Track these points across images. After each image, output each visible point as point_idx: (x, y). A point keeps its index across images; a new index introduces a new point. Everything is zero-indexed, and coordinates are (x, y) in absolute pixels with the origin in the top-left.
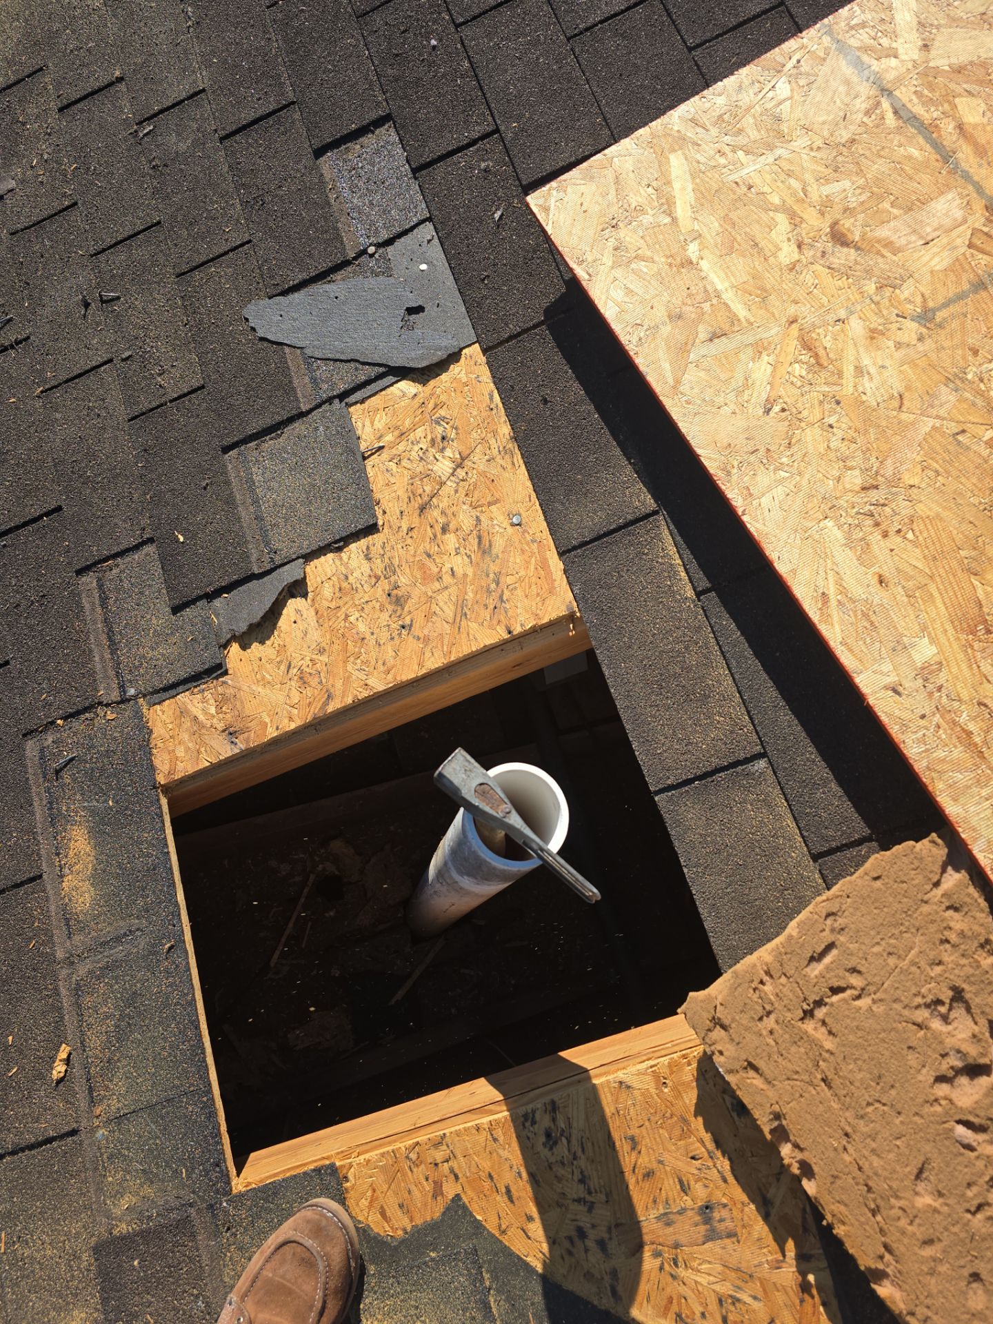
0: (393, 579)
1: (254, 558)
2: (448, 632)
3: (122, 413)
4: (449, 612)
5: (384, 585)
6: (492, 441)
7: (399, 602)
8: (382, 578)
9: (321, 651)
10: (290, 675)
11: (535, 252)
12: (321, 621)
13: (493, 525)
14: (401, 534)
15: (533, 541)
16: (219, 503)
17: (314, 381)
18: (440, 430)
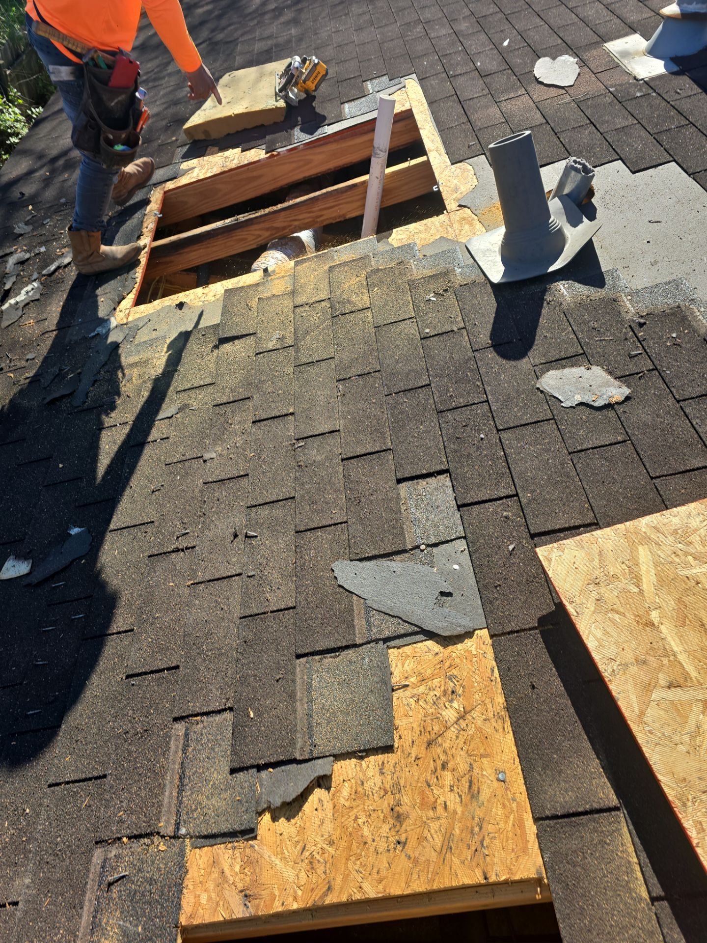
0: (397, 796)
1: (298, 746)
2: (435, 860)
3: (237, 612)
4: (438, 841)
5: (390, 800)
6: (490, 706)
7: (399, 818)
8: (390, 793)
9: (331, 843)
10: (302, 857)
11: (535, 577)
12: (335, 815)
13: (483, 775)
14: (410, 760)
15: (514, 800)
16: (285, 695)
17: (369, 624)
18: (451, 685)
